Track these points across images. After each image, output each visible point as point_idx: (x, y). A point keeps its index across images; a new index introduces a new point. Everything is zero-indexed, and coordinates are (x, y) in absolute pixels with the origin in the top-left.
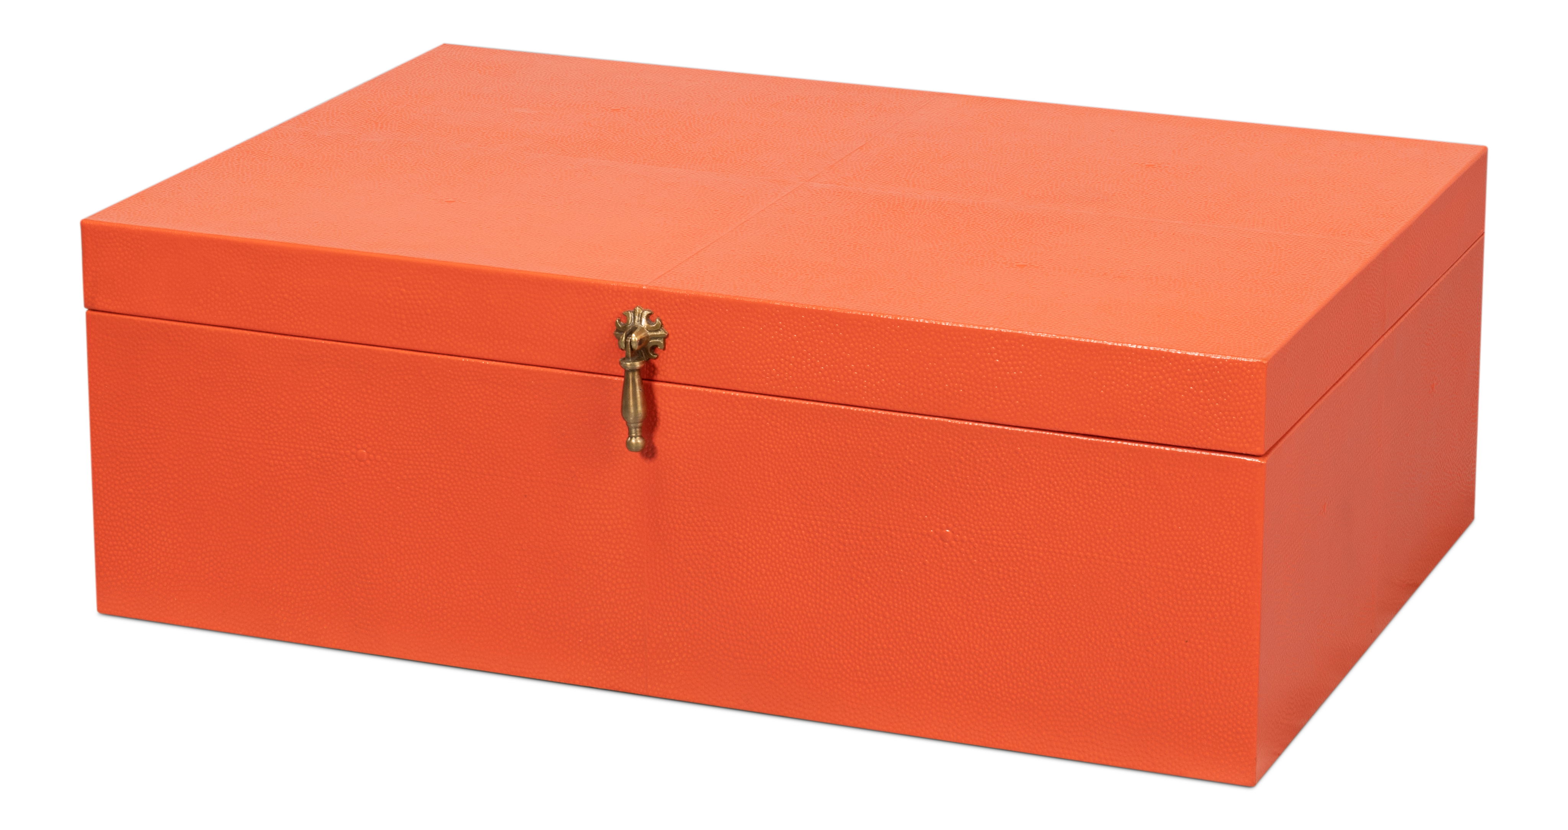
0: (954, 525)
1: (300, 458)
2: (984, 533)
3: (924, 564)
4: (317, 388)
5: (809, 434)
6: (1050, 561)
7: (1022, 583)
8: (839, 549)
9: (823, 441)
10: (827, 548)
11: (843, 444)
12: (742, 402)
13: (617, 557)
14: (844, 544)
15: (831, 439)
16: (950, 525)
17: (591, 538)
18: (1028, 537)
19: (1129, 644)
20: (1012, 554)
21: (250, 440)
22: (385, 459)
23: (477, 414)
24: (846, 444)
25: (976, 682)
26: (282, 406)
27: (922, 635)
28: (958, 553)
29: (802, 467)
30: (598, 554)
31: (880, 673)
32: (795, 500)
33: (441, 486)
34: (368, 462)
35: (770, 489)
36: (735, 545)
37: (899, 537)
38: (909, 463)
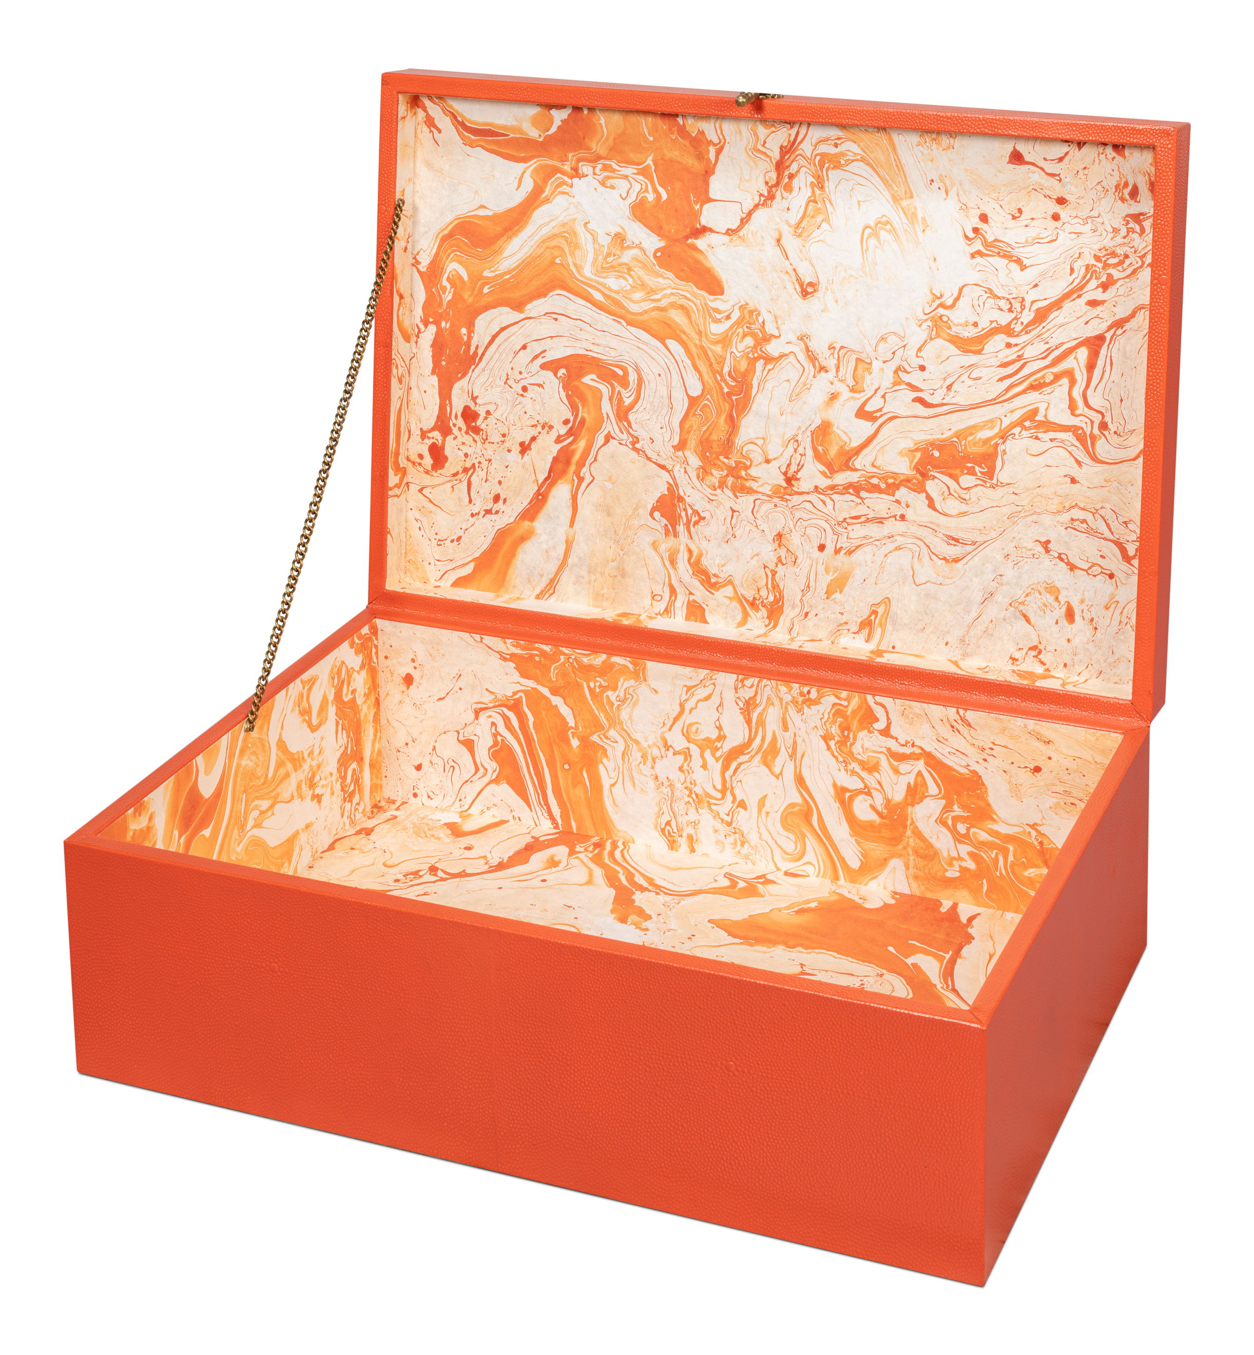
0: (737, 1059)
1: (227, 966)
2: (761, 1067)
3: (713, 1087)
4: (239, 914)
5: (620, 978)
6: (814, 1094)
7: (792, 1109)
8: (646, 1071)
9: (631, 984)
10: (636, 1069)
11: (647, 988)
12: (567, 950)
13: (472, 1062)
14: (650, 1067)
15: (638, 983)
16: (734, 1060)
17: (451, 1046)
18: (796, 1073)
19: (879, 1165)
20: (783, 1086)
21: (189, 949)
22: (292, 971)
23: (361, 943)
24: (649, 988)
25: (757, 1185)
26: (213, 925)
27: (713, 1144)
28: (740, 1081)
29: (616, 1004)
30: (457, 1059)
31: (680, 1170)
32: (610, 1029)
33: (335, 996)
34: (280, 974)
35: (590, 1019)
36: (565, 1061)
37: (693, 1065)
38: (700, 1007)
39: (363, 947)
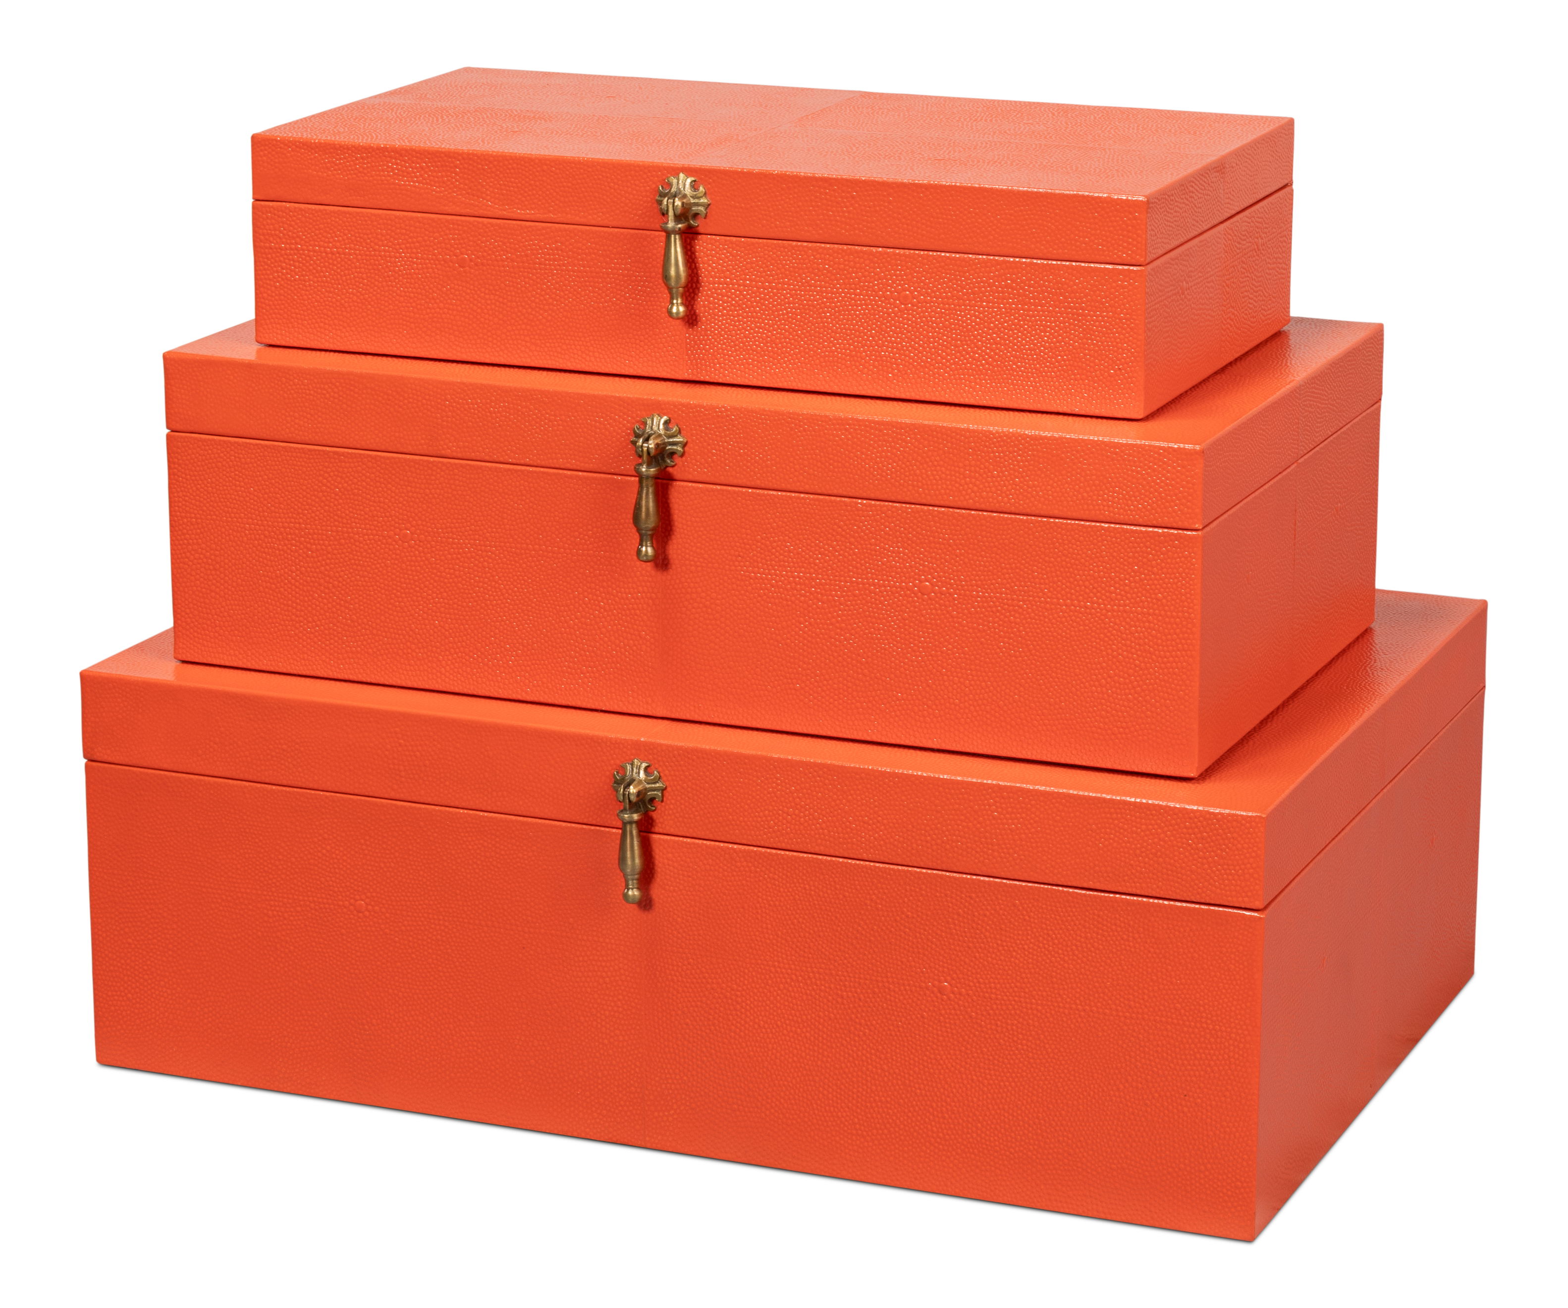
0: (953, 979)
1: (299, 909)
2: (982, 986)
3: (923, 1017)
4: (316, 840)
5: (807, 887)
6: (1048, 1015)
7: (1021, 1036)
8: (837, 1002)
9: (821, 894)
10: (825, 1000)
11: (841, 896)
12: (740, 855)
13: (615, 1009)
14: (842, 997)
15: (829, 891)
16: (949, 978)
17: (589, 990)
18: (1027, 990)
19: (1128, 1097)
20: (1011, 1007)
21: (248, 891)
22: (383, 910)
23: (475, 866)
24: (844, 896)
25: (975, 1135)
26: (280, 857)
27: (920, 1089)
28: (956, 1006)
29: (801, 920)
30: (596, 1006)
31: (878, 1126)
32: (793, 952)
33: (439, 937)
34: (367, 913)
35: (768, 941)
36: (734, 997)
37: (897, 989)
38: (907, 916)
39: (477, 871)
